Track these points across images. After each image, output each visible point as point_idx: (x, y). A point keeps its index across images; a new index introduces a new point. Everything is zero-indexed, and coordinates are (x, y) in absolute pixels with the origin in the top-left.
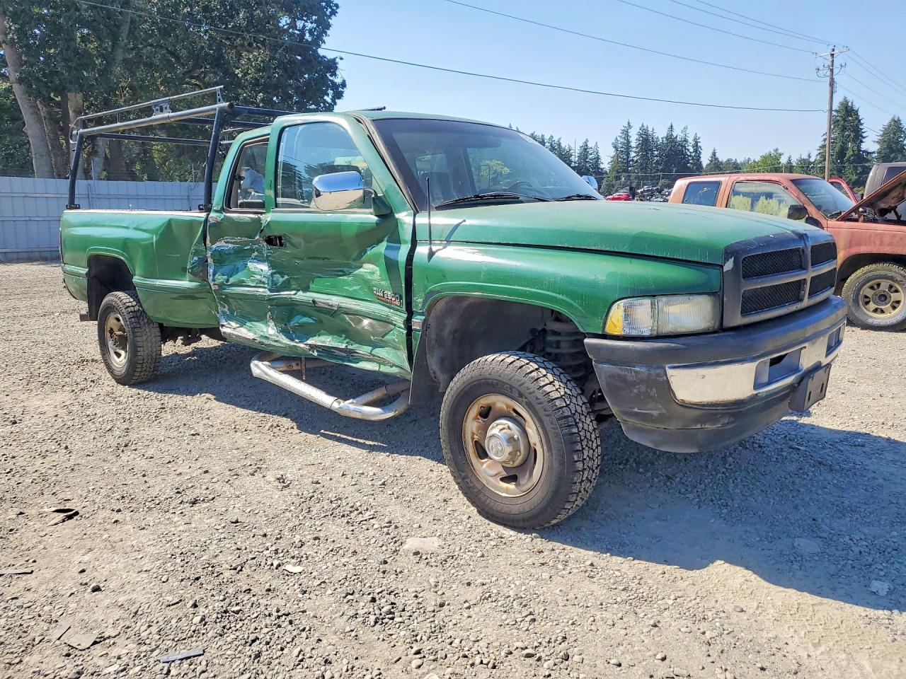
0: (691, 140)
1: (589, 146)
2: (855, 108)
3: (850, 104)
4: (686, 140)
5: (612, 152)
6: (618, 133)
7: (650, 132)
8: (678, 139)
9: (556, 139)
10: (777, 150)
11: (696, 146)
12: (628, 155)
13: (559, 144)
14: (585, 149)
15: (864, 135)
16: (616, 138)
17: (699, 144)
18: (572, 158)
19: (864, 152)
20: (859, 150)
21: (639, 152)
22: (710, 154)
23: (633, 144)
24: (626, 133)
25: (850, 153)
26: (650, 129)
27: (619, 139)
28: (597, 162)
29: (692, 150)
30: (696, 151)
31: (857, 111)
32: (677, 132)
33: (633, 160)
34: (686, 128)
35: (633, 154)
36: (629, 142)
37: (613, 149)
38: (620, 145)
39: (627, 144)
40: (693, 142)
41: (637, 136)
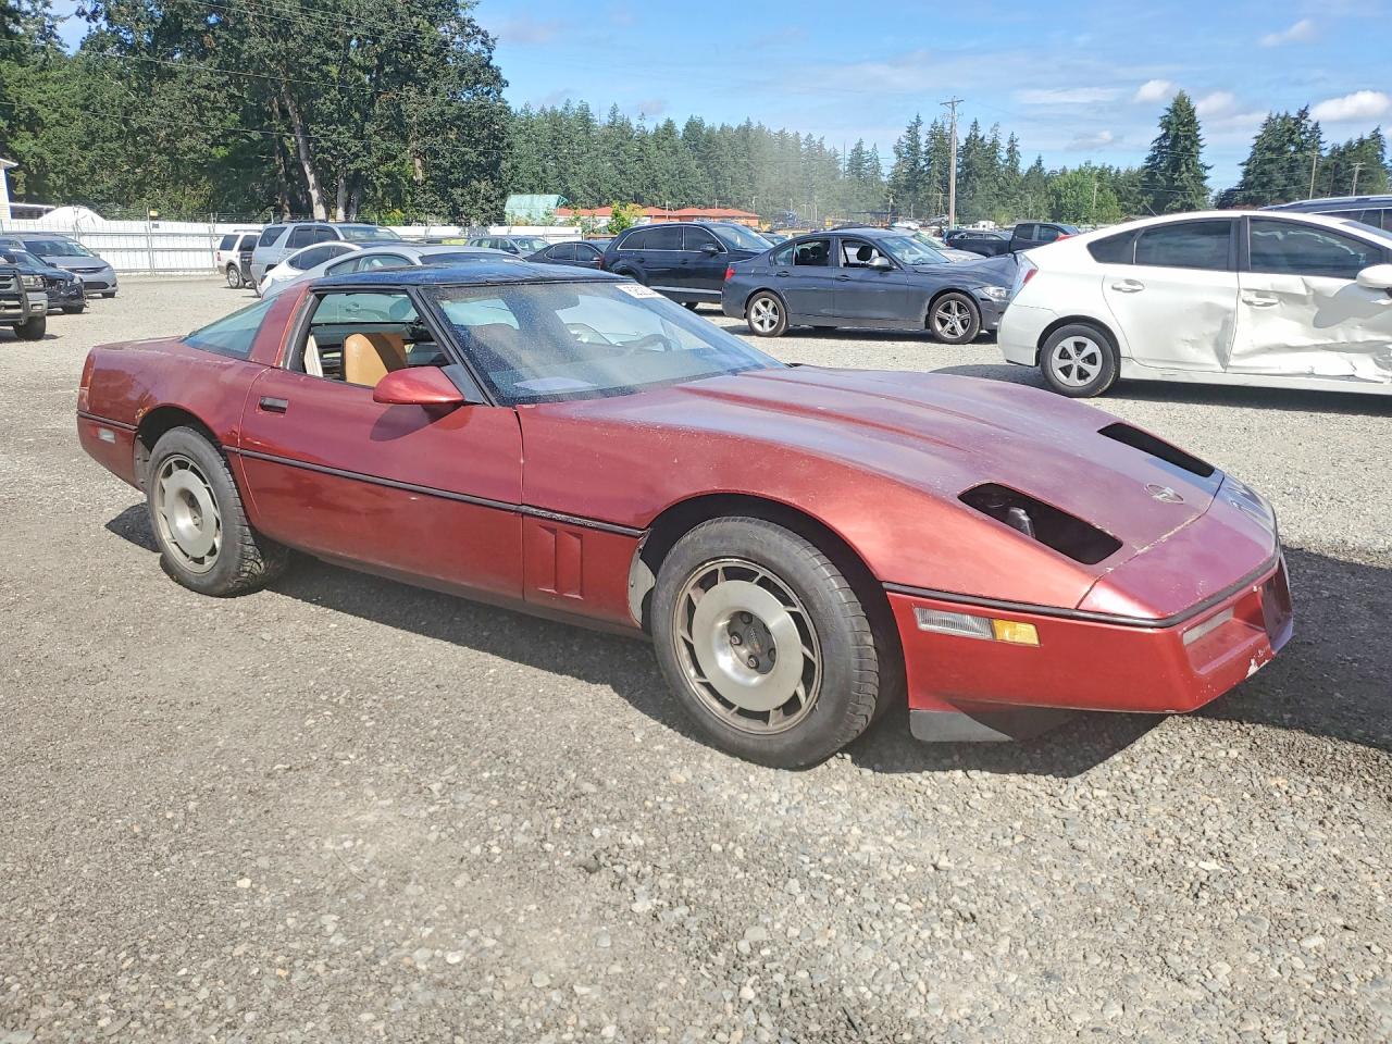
0: (1004, 144)
1: (865, 149)
4: (995, 145)
5: (894, 160)
6: (903, 132)
7: (946, 132)
8: (988, 141)
9: (816, 138)
11: (1011, 151)
12: (916, 164)
13: (821, 147)
14: (859, 154)
16: (899, 140)
17: (1017, 148)
18: (841, 167)
21: (931, 159)
22: (1032, 162)
23: (923, 149)
24: (913, 131)
26: (946, 128)
27: (903, 140)
29: (1005, 156)
30: (1011, 158)
32: (984, 132)
33: (924, 171)
34: (997, 125)
35: (922, 163)
36: (917, 145)
37: (895, 155)
38: (905, 150)
39: (914, 148)
40: (1007, 147)
41: (928, 137)
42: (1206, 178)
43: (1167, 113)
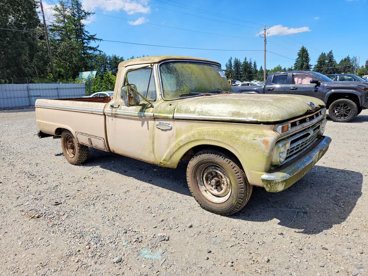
2: (306, 50)
3: (305, 48)
4: (251, 63)
6: (228, 61)
7: (238, 60)
8: (249, 63)
10: (279, 65)
11: (255, 65)
12: (231, 69)
15: (310, 59)
17: (256, 64)
19: (310, 65)
20: (308, 65)
21: (234, 68)
22: (260, 68)
23: (233, 65)
24: (230, 61)
25: (305, 66)
27: (228, 63)
29: (253, 66)
30: (255, 67)
31: (307, 51)
32: (248, 61)
33: (232, 71)
34: (251, 58)
36: (231, 64)
37: (226, 67)
38: (228, 65)
40: (254, 64)
41: (234, 62)
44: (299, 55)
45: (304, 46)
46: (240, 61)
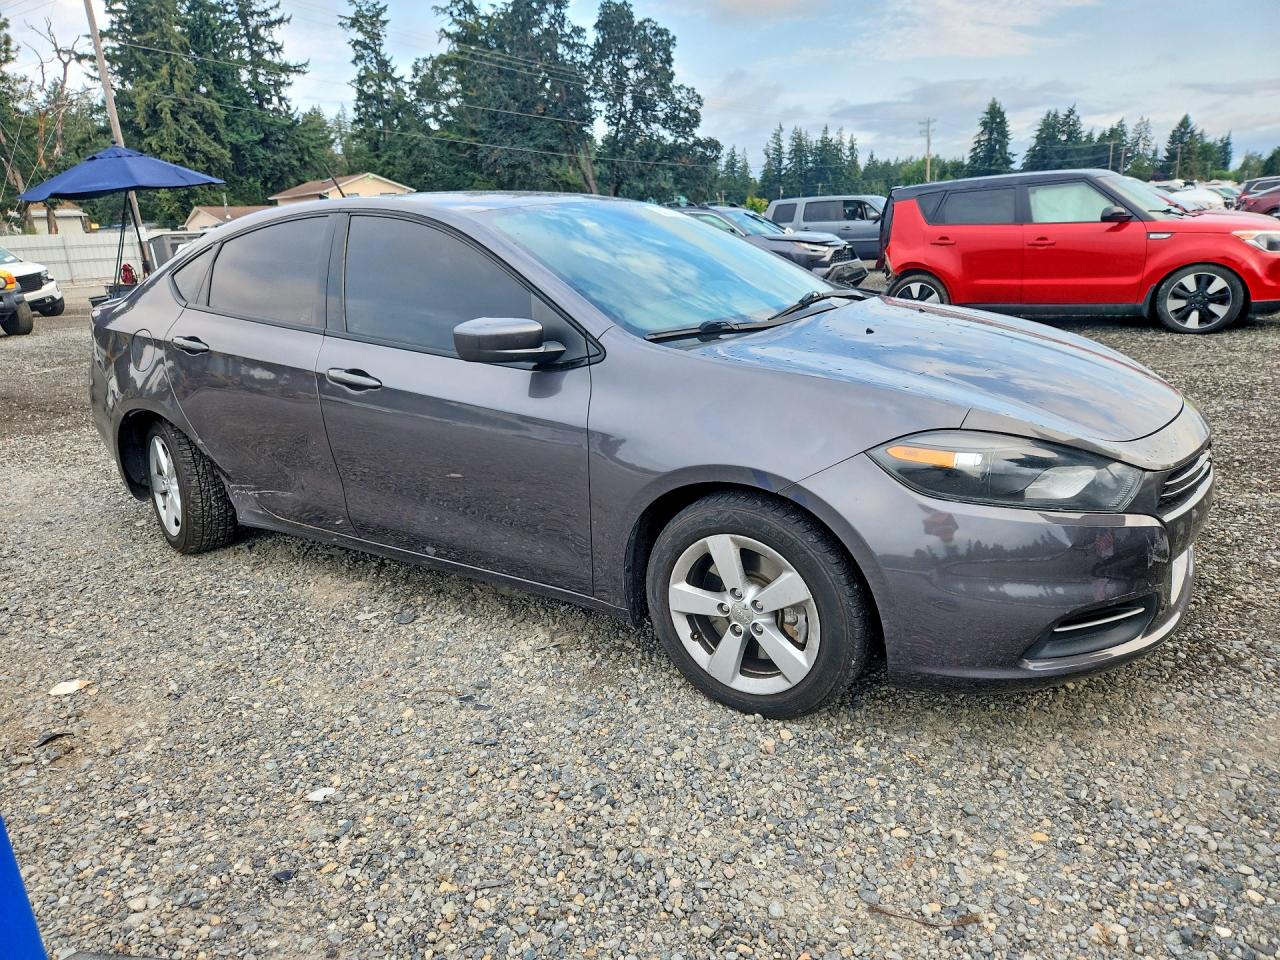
0: (847, 145)
1: (737, 152)
2: (1002, 110)
3: (998, 106)
4: (842, 143)
5: (764, 160)
6: (769, 137)
7: (803, 136)
8: (834, 142)
11: (852, 149)
12: (780, 162)
14: (733, 157)
15: (1009, 137)
17: (856, 146)
19: (1010, 153)
20: (1005, 152)
21: (792, 159)
22: (867, 157)
23: (786, 150)
24: (777, 136)
25: (996, 155)
26: (803, 132)
27: (770, 144)
28: (746, 171)
29: (848, 153)
30: (852, 154)
31: (1003, 113)
32: (832, 135)
33: (785, 169)
34: (841, 129)
35: (786, 162)
36: (781, 147)
37: (765, 156)
38: (771, 151)
39: (779, 150)
40: (849, 145)
41: (790, 141)
42: (1013, 162)
43: (985, 115)
44: (984, 124)
45: (998, 100)
46: (810, 139)
